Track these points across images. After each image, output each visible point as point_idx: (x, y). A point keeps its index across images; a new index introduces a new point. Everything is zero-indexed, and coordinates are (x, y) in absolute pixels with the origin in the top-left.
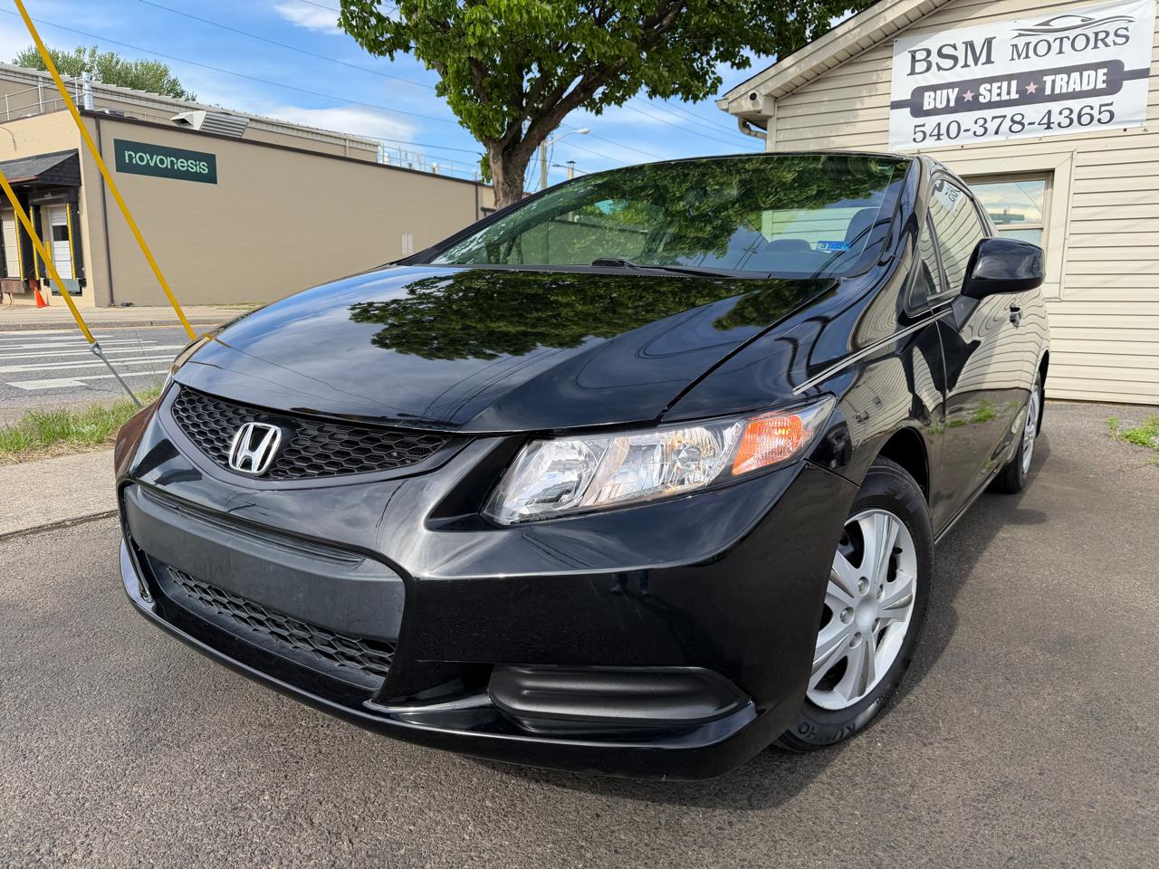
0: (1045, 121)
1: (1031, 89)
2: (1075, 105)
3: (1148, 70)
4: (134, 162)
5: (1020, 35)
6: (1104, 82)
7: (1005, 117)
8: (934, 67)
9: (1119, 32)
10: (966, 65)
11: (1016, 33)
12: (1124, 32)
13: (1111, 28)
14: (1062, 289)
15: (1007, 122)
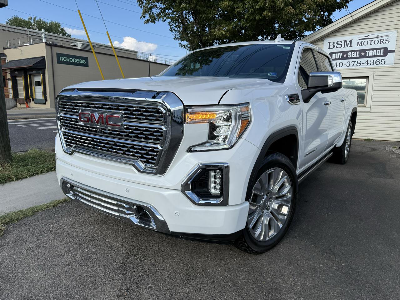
0: (367, 63)
1: (363, 54)
2: (375, 59)
3: (395, 50)
4: (63, 60)
5: (360, 39)
6: (383, 53)
7: (355, 61)
8: (335, 47)
9: (387, 40)
10: (344, 47)
11: (359, 39)
12: (388, 40)
13: (385, 38)
14: (371, 109)
15: (356, 63)
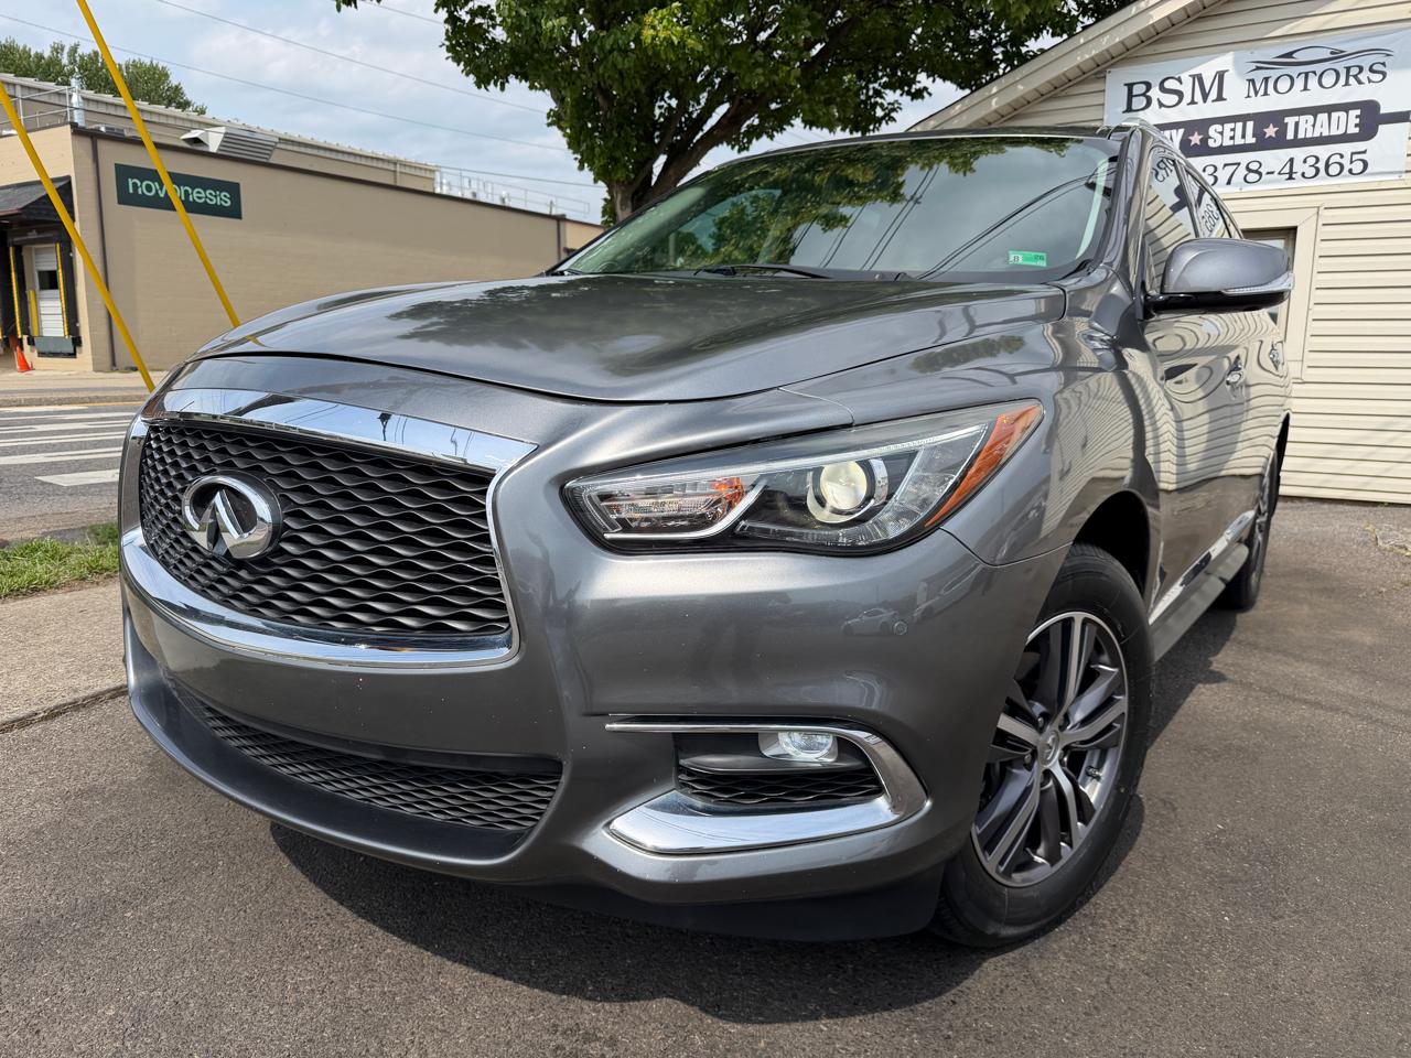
0: (1287, 170)
1: (1270, 131)
2: (1323, 151)
4: (140, 192)
5: (1258, 68)
6: (1356, 125)
7: (1239, 164)
8: (1155, 103)
9: (1375, 68)
10: (1193, 102)
11: (1254, 66)
12: (1380, 68)
14: (1305, 368)
15: (1242, 171)
